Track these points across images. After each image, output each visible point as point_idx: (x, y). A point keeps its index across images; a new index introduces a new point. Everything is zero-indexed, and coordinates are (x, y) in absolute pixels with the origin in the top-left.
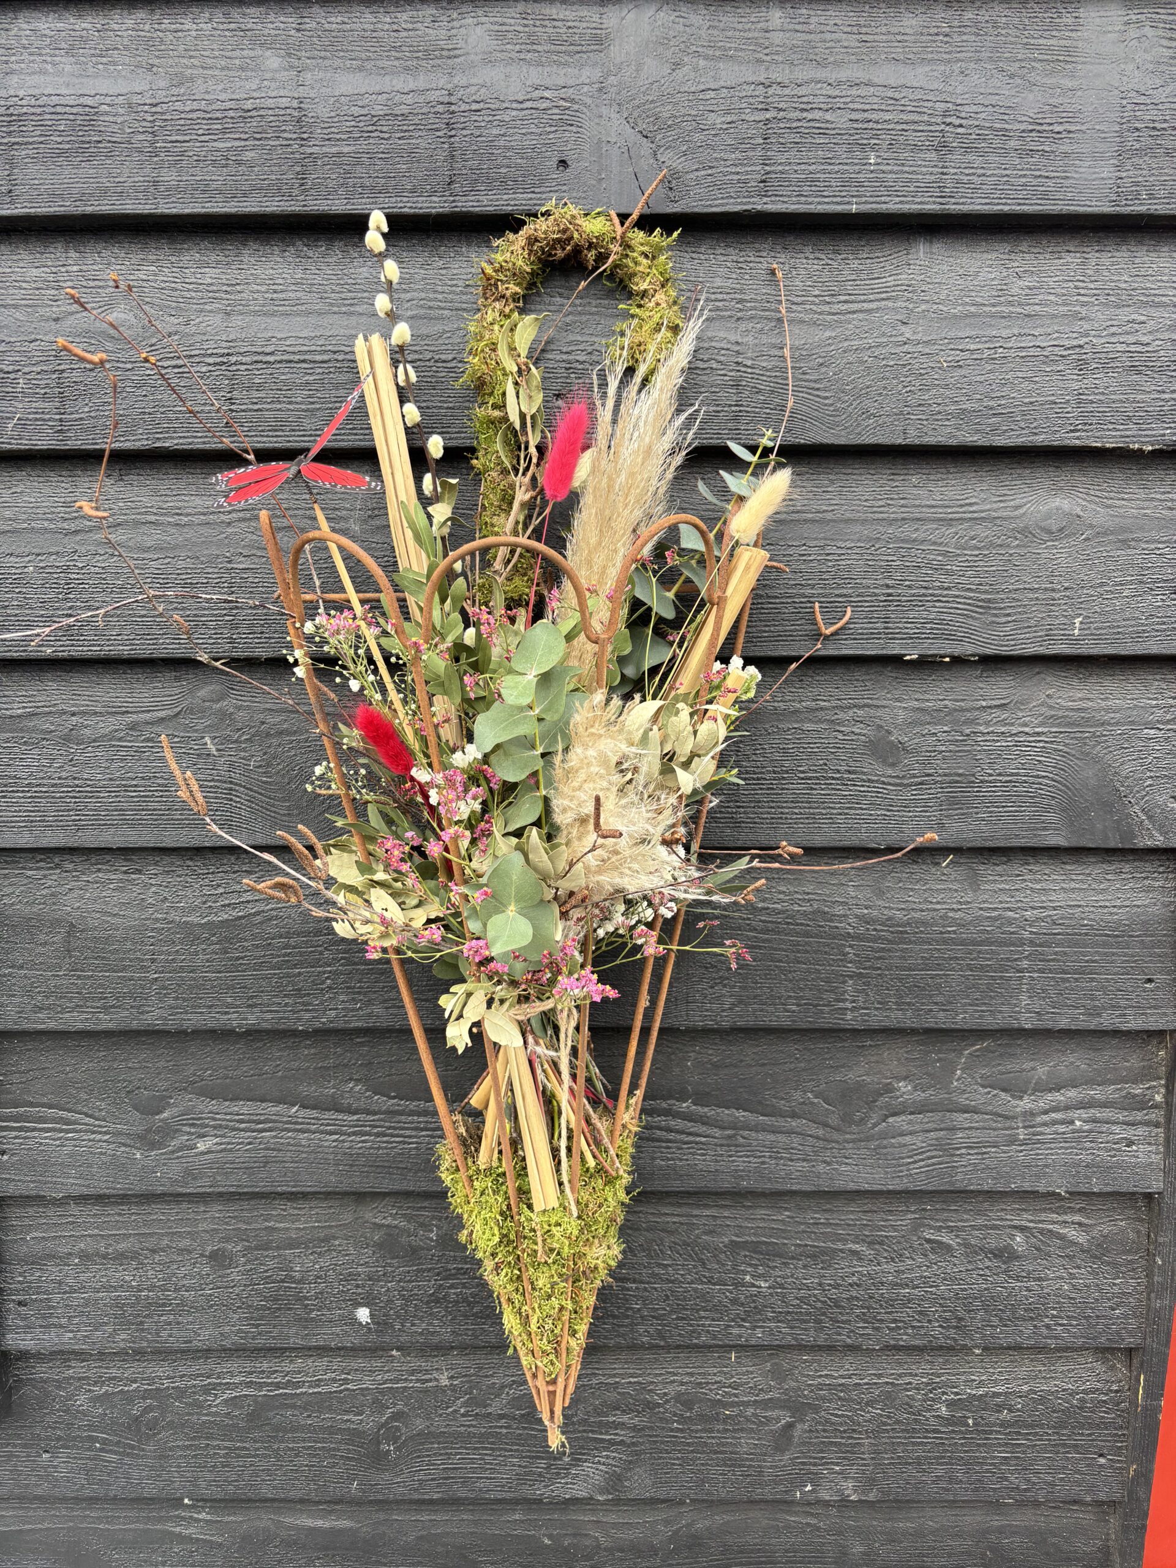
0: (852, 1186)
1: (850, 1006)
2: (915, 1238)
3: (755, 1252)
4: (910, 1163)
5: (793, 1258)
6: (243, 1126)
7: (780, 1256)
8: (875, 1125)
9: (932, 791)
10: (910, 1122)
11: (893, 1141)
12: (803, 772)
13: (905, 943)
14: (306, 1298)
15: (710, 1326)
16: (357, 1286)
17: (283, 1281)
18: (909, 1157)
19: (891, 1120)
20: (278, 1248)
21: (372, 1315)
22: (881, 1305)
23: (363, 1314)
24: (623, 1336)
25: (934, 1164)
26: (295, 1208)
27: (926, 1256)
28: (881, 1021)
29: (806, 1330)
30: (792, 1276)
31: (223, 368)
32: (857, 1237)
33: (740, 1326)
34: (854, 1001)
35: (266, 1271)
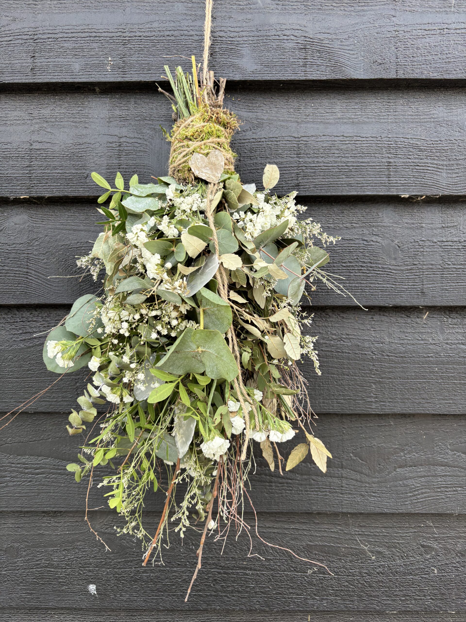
0: (378, 510)
1: (373, 400)
2: (415, 544)
3: (322, 552)
4: (411, 496)
5: (344, 556)
6: (27, 471)
7: (337, 555)
8: (389, 473)
9: (417, 274)
10: (410, 472)
11: (401, 483)
12: (345, 263)
13: (405, 363)
14: (60, 578)
15: (296, 598)
16: (90, 571)
17: (46, 567)
18: (410, 492)
19: (398, 470)
20: (45, 546)
21: (97, 590)
22: (396, 586)
23: (92, 588)
24: (244, 604)
25: (425, 497)
26: (55, 522)
27: (422, 555)
28: (392, 409)
29: (352, 601)
30: (344, 567)
31: (31, 41)
32: (381, 543)
33: (314, 599)
34: (376, 398)
35: (37, 561)
